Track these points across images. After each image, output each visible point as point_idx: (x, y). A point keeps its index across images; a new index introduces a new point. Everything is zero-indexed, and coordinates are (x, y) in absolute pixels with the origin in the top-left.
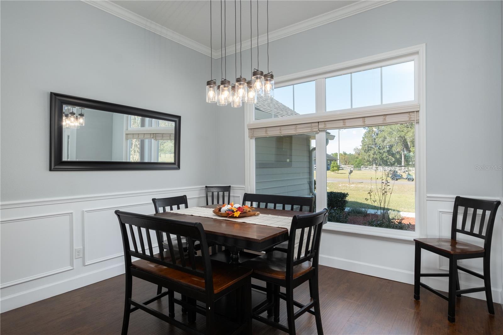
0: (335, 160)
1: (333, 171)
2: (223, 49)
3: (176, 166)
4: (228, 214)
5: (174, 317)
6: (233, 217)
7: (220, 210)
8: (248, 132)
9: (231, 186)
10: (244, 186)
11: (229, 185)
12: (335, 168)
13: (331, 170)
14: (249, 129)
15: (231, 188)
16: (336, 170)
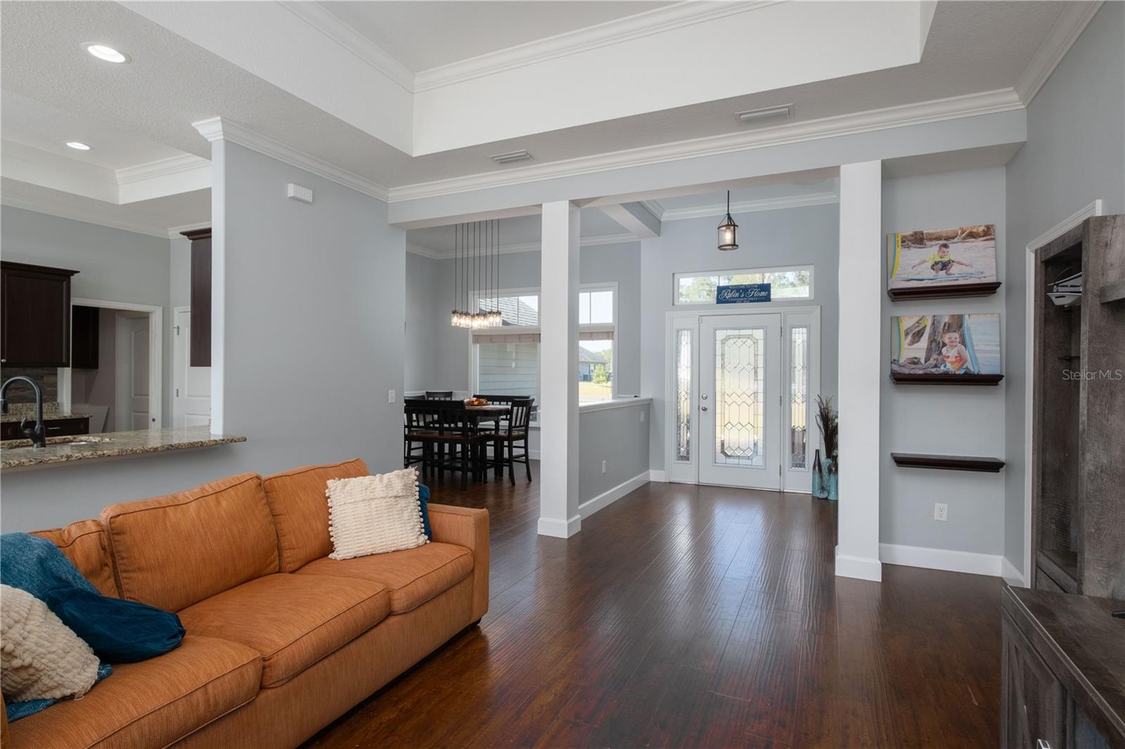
0: (604, 364)
1: (598, 382)
4: (470, 403)
6: (473, 405)
8: (472, 339)
10: (467, 392)
12: (601, 377)
14: (473, 335)
15: (453, 394)
16: (604, 381)
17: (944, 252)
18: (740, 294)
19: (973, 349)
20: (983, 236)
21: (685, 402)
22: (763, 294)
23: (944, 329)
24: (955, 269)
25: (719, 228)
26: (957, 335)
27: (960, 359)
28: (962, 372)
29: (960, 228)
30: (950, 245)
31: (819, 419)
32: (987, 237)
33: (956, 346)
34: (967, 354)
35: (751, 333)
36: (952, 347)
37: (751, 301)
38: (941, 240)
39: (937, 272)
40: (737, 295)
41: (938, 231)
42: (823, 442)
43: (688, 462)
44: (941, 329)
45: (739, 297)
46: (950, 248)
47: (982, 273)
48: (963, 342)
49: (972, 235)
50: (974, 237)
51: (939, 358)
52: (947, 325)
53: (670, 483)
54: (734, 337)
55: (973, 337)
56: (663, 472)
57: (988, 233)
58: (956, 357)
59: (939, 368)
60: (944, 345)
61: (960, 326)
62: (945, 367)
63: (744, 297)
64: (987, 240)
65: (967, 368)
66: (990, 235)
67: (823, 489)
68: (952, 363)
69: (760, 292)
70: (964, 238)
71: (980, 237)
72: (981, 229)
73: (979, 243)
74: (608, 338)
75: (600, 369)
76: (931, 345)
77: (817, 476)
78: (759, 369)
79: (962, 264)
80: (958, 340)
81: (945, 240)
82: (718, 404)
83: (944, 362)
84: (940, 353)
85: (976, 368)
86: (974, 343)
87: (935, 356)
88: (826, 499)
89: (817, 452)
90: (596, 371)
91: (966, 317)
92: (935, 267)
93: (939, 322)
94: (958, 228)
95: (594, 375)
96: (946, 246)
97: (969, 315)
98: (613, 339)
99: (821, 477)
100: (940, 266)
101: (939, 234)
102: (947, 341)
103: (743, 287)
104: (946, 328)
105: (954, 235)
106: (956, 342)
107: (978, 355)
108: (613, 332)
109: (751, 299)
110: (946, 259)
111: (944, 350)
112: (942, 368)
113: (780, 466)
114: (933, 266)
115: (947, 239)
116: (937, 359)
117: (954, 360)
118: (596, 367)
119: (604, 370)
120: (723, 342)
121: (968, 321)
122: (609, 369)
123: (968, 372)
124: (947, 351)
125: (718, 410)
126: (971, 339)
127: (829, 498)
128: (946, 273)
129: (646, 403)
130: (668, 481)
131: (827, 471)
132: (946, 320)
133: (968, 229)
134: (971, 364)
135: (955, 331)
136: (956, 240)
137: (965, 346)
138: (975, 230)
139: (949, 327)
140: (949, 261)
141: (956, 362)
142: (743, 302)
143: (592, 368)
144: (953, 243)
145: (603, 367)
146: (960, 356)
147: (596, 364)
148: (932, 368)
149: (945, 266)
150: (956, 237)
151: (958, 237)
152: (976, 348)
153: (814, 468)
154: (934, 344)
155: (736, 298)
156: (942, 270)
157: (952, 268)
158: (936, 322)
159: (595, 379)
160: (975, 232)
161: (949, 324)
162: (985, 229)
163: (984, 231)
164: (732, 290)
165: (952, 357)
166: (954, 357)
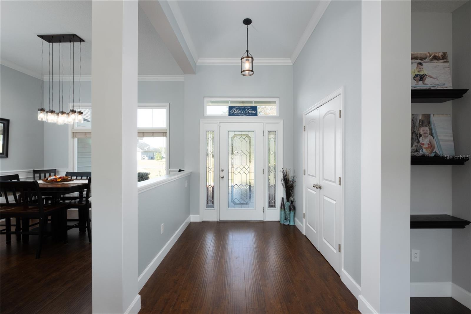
0: (160, 152)
1: (157, 160)
2: (51, 76)
3: (4, 156)
4: (53, 180)
5: (11, 243)
6: (56, 182)
7: (47, 179)
8: (71, 135)
9: (57, 169)
10: (67, 169)
11: (55, 169)
12: (159, 158)
13: (156, 159)
14: (72, 132)
15: (57, 171)
16: (160, 159)
17: (420, 68)
18: (242, 111)
19: (438, 138)
20: (442, 59)
21: (211, 173)
22: (253, 112)
23: (419, 124)
24: (428, 81)
25: (241, 59)
26: (427, 129)
27: (431, 146)
28: (433, 155)
29: (428, 52)
30: (423, 63)
31: (282, 180)
32: (445, 60)
33: (428, 136)
34: (434, 143)
35: (247, 134)
36: (426, 137)
37: (247, 116)
38: (417, 59)
39: (417, 82)
40: (240, 111)
41: (415, 53)
42: (285, 193)
43: (213, 209)
44: (417, 124)
45: (241, 113)
46: (423, 66)
47: (444, 84)
48: (431, 134)
49: (435, 58)
50: (437, 60)
51: (418, 145)
52: (421, 122)
53: (203, 222)
54: (238, 135)
55: (437, 130)
56: (199, 215)
57: (444, 57)
58: (428, 144)
59: (419, 152)
60: (421, 136)
61: (429, 122)
62: (422, 151)
63: (244, 113)
64: (445, 62)
65: (436, 152)
66: (446, 59)
67: (286, 219)
68: (426, 148)
69: (252, 110)
70: (431, 60)
71: (440, 60)
72: (440, 54)
73: (440, 64)
74: (163, 136)
75: (158, 155)
76: (412, 135)
77: (283, 212)
78: (252, 154)
79: (432, 78)
80: (428, 132)
81: (420, 59)
82: (230, 174)
83: (421, 148)
84: (419, 142)
85: (441, 152)
86: (438, 135)
87: (415, 144)
88: (289, 225)
89: (283, 198)
90: (156, 155)
91: (432, 116)
92: (416, 78)
93: (416, 119)
94: (427, 52)
95: (156, 157)
96: (420, 64)
97: (433, 115)
98: (166, 136)
99: (285, 213)
100: (418, 78)
101: (416, 55)
102: (422, 133)
103: (243, 108)
104: (421, 123)
105: (425, 57)
106: (427, 133)
107: (441, 143)
108: (166, 133)
109: (248, 114)
110: (422, 73)
111: (421, 139)
112: (421, 152)
113: (263, 207)
114: (414, 77)
115: (421, 59)
116: (417, 145)
117: (427, 146)
118: (157, 153)
119: (160, 155)
120: (233, 138)
121: (433, 119)
122: (162, 155)
123: (437, 155)
124: (423, 140)
125: (230, 178)
126: (436, 132)
127: (290, 224)
128: (423, 83)
129: (189, 175)
130: (201, 221)
131: (288, 209)
132: (420, 117)
133: (433, 54)
134: (437, 149)
135: (426, 126)
136: (426, 60)
137: (433, 136)
138: (437, 55)
139: (422, 123)
140: (424, 75)
141: (428, 148)
142: (243, 116)
143: (155, 154)
144: (425, 62)
145: (159, 154)
146: (431, 144)
147: (157, 152)
148: (415, 152)
149: (422, 78)
150: (426, 58)
151: (427, 58)
152: (439, 138)
153: (281, 208)
154: (414, 134)
155: (239, 113)
156: (420, 81)
157: (426, 80)
158: (414, 118)
159: (156, 158)
160: (437, 56)
161: (422, 121)
162: (443, 54)
163: (442, 55)
164: (237, 109)
165: (426, 144)
166: (427, 145)
